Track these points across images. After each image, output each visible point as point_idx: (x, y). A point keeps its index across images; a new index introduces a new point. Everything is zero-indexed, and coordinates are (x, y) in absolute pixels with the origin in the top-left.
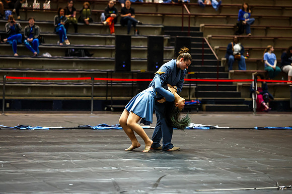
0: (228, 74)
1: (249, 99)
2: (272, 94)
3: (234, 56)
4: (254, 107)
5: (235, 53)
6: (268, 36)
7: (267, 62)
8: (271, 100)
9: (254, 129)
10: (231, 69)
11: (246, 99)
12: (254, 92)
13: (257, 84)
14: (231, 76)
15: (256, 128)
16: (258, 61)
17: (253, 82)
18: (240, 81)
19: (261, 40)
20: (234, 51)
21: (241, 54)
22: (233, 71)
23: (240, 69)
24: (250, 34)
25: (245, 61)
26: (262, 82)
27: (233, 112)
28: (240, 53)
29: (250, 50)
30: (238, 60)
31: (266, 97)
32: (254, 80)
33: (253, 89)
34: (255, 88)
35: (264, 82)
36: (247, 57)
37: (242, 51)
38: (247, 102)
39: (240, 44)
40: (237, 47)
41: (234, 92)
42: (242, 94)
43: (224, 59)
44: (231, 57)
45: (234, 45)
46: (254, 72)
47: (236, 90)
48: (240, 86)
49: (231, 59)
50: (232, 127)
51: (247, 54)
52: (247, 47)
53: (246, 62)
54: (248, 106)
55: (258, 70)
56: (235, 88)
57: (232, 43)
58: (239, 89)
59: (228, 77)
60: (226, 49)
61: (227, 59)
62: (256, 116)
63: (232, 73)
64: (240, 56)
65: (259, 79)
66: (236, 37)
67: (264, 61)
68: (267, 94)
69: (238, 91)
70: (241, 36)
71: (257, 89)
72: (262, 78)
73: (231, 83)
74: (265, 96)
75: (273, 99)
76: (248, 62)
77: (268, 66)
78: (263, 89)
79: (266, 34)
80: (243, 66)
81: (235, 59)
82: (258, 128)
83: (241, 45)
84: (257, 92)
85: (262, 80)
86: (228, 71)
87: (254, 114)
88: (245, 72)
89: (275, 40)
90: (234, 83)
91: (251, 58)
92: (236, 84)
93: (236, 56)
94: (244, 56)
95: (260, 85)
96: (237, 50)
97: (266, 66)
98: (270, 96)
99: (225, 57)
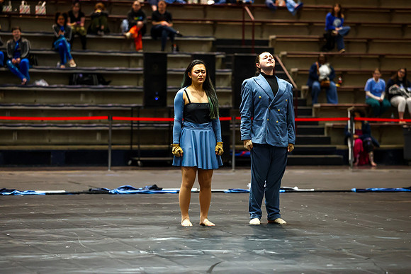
0: (311, 110)
1: (343, 147)
2: (377, 140)
3: (320, 82)
4: (350, 158)
5: (322, 78)
6: (370, 52)
7: (369, 93)
8: (375, 148)
9: (351, 191)
10: (316, 103)
11: (338, 147)
12: (350, 136)
13: (354, 125)
14: (315, 113)
15: (354, 189)
16: (356, 90)
17: (349, 122)
18: (330, 120)
19: (360, 59)
20: (319, 75)
21: (331, 80)
22: (319, 105)
23: (329, 102)
24: (343, 50)
25: (336, 90)
26: (362, 122)
27: (319, 167)
28: (328, 79)
29: (343, 74)
30: (326, 88)
31: (369, 143)
32: (350, 119)
33: (349, 131)
34: (351, 130)
35: (366, 122)
36: (339, 83)
37: (332, 75)
38: (339, 152)
39: (328, 64)
40: (324, 70)
41: (321, 136)
42: (333, 139)
43: (305, 87)
44: (316, 84)
45: (320, 66)
46: (351, 106)
47: (323, 134)
48: (329, 128)
49: (316, 87)
50: (318, 189)
51: (340, 79)
52: (338, 69)
53: (338, 92)
55: (355, 103)
56: (321, 131)
57: (317, 63)
58: (328, 132)
59: (311, 114)
60: (308, 73)
61: (310, 88)
62: (353, 172)
63: (317, 108)
66: (322, 54)
67: (365, 92)
68: (370, 139)
69: (326, 135)
70: (330, 53)
71: (354, 132)
72: (362, 115)
73: (316, 123)
74: (367, 141)
75: (378, 146)
76: (341, 92)
77: (370, 97)
78: (364, 132)
79: (368, 49)
80: (334, 98)
81: (322, 87)
82: (358, 191)
83: (330, 67)
84: (355, 136)
86: (312, 105)
87: (351, 169)
88: (336, 107)
89: (381, 59)
90: (320, 122)
91: (346, 86)
92: (324, 124)
93: (323, 82)
94: (335, 83)
95: (360, 126)
96: (325, 74)
97: (367, 98)
98: (373, 142)
99: (307, 85)
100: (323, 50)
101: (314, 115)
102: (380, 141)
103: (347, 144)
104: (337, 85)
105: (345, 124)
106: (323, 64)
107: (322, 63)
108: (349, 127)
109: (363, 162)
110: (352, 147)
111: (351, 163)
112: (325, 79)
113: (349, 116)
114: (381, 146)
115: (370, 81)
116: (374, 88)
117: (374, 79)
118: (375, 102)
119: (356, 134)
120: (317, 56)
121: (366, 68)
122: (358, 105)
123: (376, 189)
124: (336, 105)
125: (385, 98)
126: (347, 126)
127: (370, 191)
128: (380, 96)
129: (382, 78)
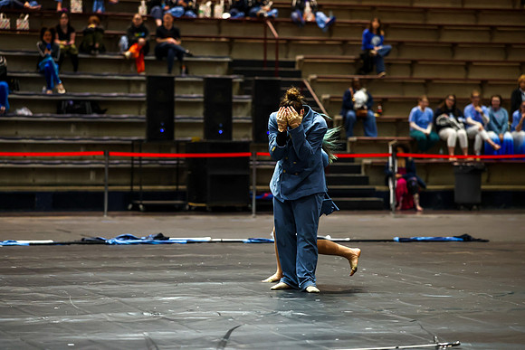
0: (346, 144)
1: (383, 188)
2: (423, 180)
3: (355, 111)
4: (392, 201)
5: (357, 106)
6: (415, 76)
7: (413, 125)
8: (421, 189)
9: (393, 241)
10: (351, 136)
11: (378, 188)
12: (391, 175)
13: (396, 162)
14: (351, 148)
15: (397, 239)
16: (398, 121)
17: (390, 159)
18: (368, 156)
19: (403, 83)
21: (369, 109)
22: (354, 139)
23: (367, 135)
24: (383, 74)
25: (375, 121)
26: (406, 159)
27: (355, 212)
28: (366, 107)
29: (384, 101)
30: (362, 119)
31: (413, 184)
32: (392, 155)
33: (390, 170)
34: (393, 168)
35: (410, 158)
36: (379, 113)
37: (370, 103)
38: (379, 194)
39: (364, 90)
40: (360, 96)
41: (357, 175)
42: (372, 179)
43: (338, 117)
44: (351, 113)
45: (355, 93)
46: (393, 140)
47: (360, 172)
48: (366, 165)
49: (351, 117)
50: (355, 238)
51: (380, 107)
52: (378, 95)
53: (378, 123)
54: (382, 200)
55: (397, 136)
56: (358, 169)
57: (351, 89)
58: (365, 170)
59: (345, 149)
60: (341, 100)
61: (345, 118)
62: (396, 217)
63: (352, 143)
64: (366, 112)
65: (401, 152)
66: (357, 78)
67: (409, 123)
68: (414, 179)
69: (363, 174)
70: (368, 77)
71: (396, 170)
72: (406, 151)
73: (352, 160)
74: (411, 181)
75: (424, 187)
76: (381, 123)
77: (415, 130)
78: (408, 170)
79: (412, 73)
80: (372, 130)
81: (358, 117)
82: (401, 240)
83: (367, 93)
84: (398, 176)
85: (405, 155)
86: (346, 139)
87: (392, 215)
88: (375, 141)
89: (427, 84)
90: (357, 159)
91: (387, 116)
92: (361, 161)
93: (359, 112)
94: (374, 112)
95: (403, 164)
96: (360, 102)
97: (411, 129)
98: (419, 183)
99: (340, 114)
100: (359, 73)
101: (349, 150)
102: (427, 181)
103: (387, 185)
104: (376, 115)
105: (386, 161)
106: (359, 90)
107: (356, 88)
108: (391, 165)
109: (407, 207)
110: (394, 188)
111: (393, 207)
112: (362, 108)
113: (390, 152)
114: (429, 187)
115: (415, 110)
116: (420, 119)
117: (419, 108)
118: (421, 135)
119: (398, 173)
120: (350, 81)
121: (410, 94)
122: (401, 138)
123: (423, 238)
124: (375, 138)
125: (433, 130)
126: (388, 163)
127: (416, 241)
128: (426, 128)
129: (429, 106)
